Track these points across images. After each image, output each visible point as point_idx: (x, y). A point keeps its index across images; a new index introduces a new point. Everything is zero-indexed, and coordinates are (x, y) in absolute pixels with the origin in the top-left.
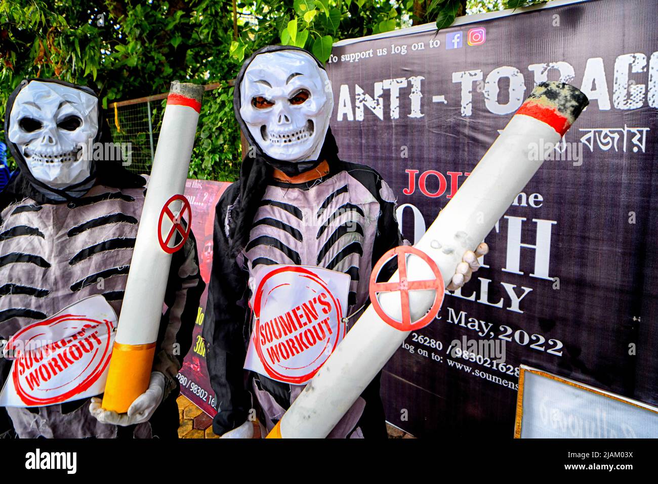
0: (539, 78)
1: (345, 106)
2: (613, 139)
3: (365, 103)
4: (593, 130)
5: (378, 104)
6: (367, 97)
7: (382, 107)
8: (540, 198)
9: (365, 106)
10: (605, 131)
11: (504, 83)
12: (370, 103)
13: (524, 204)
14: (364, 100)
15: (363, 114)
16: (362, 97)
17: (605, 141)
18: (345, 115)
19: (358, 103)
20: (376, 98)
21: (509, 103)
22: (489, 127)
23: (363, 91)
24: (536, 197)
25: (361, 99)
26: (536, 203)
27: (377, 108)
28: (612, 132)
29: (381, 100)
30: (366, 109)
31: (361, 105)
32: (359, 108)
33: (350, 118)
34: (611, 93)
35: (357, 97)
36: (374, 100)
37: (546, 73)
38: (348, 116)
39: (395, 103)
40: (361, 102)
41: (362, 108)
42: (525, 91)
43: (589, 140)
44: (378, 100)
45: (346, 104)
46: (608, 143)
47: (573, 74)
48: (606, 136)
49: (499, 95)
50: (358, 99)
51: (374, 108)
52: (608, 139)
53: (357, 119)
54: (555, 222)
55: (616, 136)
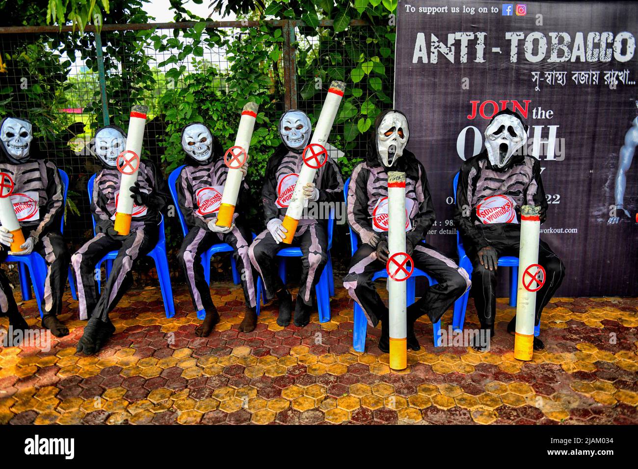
0: (555, 41)
1: (420, 51)
2: (585, 77)
3: (439, 49)
4: (577, 73)
5: (450, 51)
6: (441, 44)
7: (454, 54)
8: (552, 113)
9: (439, 52)
10: (583, 73)
11: (536, 42)
12: (444, 49)
13: (543, 117)
14: (438, 46)
15: (436, 58)
16: (437, 44)
17: (582, 79)
18: (420, 59)
19: (432, 49)
20: (449, 46)
21: (538, 56)
22: (527, 70)
23: (438, 40)
24: (550, 112)
25: (436, 46)
26: (550, 116)
27: (450, 54)
28: (585, 74)
29: (453, 48)
30: (440, 54)
31: (436, 51)
32: (433, 53)
33: (425, 61)
34: (586, 53)
35: (432, 44)
36: (447, 47)
37: (557, 38)
38: (423, 59)
39: (464, 51)
40: (435, 48)
41: (436, 53)
42: (547, 48)
43: (575, 78)
44: (450, 48)
45: (422, 49)
47: (570, 40)
48: (583, 76)
49: (533, 50)
50: (433, 46)
51: (447, 54)
52: (584, 78)
53: (431, 62)
54: (558, 126)
55: (587, 76)
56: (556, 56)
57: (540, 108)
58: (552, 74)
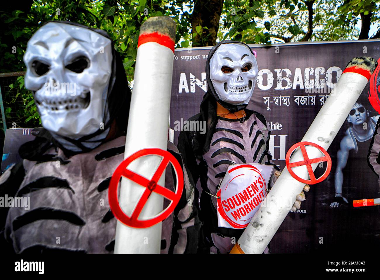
0: (279, 75)
1: (183, 84)
2: (305, 100)
3: (196, 83)
4: (298, 97)
5: (204, 84)
6: (197, 80)
8: (281, 126)
9: (196, 85)
10: (303, 97)
11: (265, 76)
12: (199, 83)
13: (275, 129)
14: (195, 81)
15: (195, 89)
16: (194, 80)
17: (302, 101)
18: (184, 90)
19: (191, 83)
21: (267, 85)
22: (260, 95)
23: (194, 77)
26: (280, 128)
27: (203, 86)
28: (305, 97)
31: (194, 84)
32: (192, 86)
33: (187, 91)
34: (304, 82)
35: (191, 80)
36: (201, 81)
37: (281, 73)
38: (186, 90)
40: (193, 82)
41: (194, 86)
42: (274, 80)
43: (297, 101)
44: (203, 82)
45: (184, 84)
46: (303, 102)
47: (291, 74)
48: (303, 99)
49: (263, 81)
52: (304, 100)
53: (191, 92)
54: (287, 135)
55: (306, 99)
56: (281, 85)
57: (272, 123)
58: (279, 98)
